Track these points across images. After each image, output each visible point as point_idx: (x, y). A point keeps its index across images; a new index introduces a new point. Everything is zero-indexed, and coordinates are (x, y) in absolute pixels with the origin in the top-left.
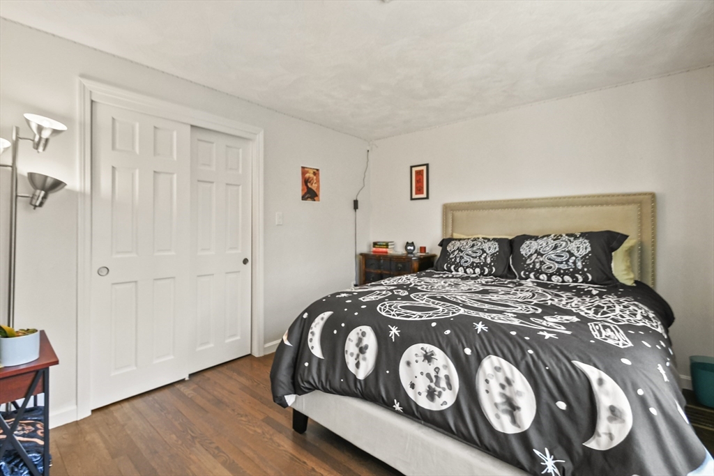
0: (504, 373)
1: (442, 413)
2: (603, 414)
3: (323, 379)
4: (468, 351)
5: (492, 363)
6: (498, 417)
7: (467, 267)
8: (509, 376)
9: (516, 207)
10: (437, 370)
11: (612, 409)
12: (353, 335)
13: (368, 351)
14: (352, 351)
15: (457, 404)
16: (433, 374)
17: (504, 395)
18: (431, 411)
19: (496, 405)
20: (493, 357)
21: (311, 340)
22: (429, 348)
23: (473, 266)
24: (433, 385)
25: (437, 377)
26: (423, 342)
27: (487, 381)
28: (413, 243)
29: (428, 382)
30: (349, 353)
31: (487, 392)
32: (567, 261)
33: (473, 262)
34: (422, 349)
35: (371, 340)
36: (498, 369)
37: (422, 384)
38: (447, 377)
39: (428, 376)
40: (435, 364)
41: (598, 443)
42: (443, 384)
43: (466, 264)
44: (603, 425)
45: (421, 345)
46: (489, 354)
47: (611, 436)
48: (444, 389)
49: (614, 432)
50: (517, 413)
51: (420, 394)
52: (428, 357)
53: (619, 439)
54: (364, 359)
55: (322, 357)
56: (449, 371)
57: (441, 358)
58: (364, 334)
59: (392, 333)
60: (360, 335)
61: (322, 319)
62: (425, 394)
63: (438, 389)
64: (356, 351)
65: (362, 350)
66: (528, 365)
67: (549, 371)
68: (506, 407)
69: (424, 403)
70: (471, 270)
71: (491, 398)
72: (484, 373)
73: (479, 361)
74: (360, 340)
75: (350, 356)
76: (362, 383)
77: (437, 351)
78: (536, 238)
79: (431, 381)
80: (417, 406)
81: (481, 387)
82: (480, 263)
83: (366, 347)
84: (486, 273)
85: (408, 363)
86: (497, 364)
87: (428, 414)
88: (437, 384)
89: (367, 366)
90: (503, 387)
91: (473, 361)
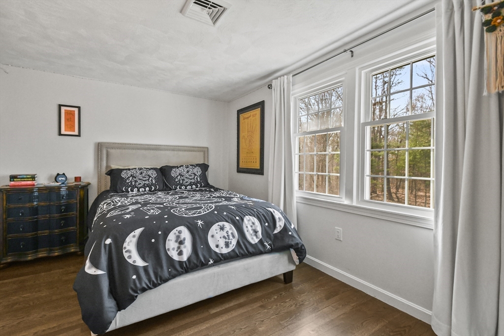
0: (251, 221)
1: (233, 250)
2: (277, 220)
3: (153, 278)
4: (237, 218)
5: (247, 219)
6: (252, 239)
7: (141, 187)
8: (253, 221)
9: (153, 149)
10: (227, 232)
11: (279, 218)
12: (172, 236)
13: (186, 241)
14: (173, 247)
15: (238, 242)
16: (226, 235)
17: (252, 230)
18: (229, 253)
19: (251, 235)
20: (247, 216)
21: (130, 257)
22: (221, 223)
23: (144, 186)
24: (227, 240)
25: (228, 236)
26: (218, 222)
27: (247, 227)
28: (64, 174)
29: (224, 240)
30: (171, 249)
31: (247, 231)
32: (194, 178)
33: (145, 184)
34: (218, 225)
35: (186, 234)
36: (249, 221)
37: (222, 243)
38: (232, 233)
39: (224, 237)
40: (226, 230)
41: (277, 231)
42: (231, 237)
43: (140, 186)
44: (278, 224)
45: (217, 224)
46: (245, 216)
47: (280, 226)
48: (232, 239)
49: (281, 225)
50: (257, 234)
51: (222, 248)
52: (222, 228)
53: (283, 226)
54: (185, 247)
55: (146, 264)
56: (233, 230)
57: (228, 226)
58: (180, 232)
59: (199, 224)
60: (177, 234)
61: (134, 236)
62: (224, 247)
63: (230, 241)
64: (177, 245)
65: (181, 243)
66: (257, 215)
67: (263, 214)
68: (254, 233)
69: (225, 251)
70: (143, 189)
71: (250, 233)
72: (245, 224)
73: (243, 220)
74: (178, 237)
75: (172, 251)
76: (187, 262)
77: (225, 223)
78: (178, 167)
79: (226, 239)
80: (222, 254)
81: (245, 230)
82: (149, 184)
83: (184, 239)
84: (153, 189)
85: (213, 236)
86: (248, 219)
87: (227, 254)
88: (229, 239)
89: (188, 250)
90: (251, 226)
91: (240, 221)
